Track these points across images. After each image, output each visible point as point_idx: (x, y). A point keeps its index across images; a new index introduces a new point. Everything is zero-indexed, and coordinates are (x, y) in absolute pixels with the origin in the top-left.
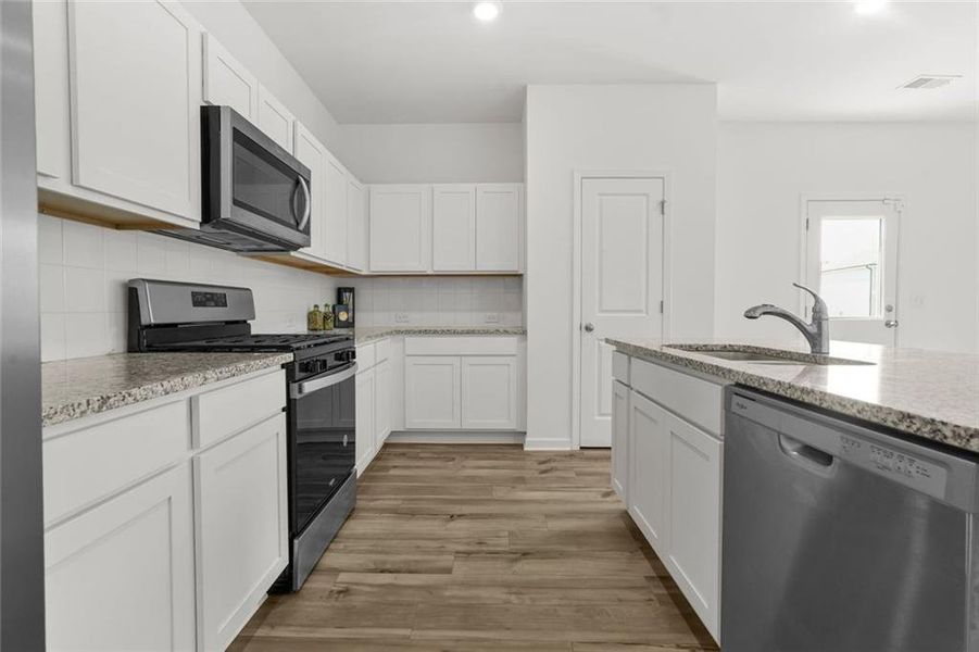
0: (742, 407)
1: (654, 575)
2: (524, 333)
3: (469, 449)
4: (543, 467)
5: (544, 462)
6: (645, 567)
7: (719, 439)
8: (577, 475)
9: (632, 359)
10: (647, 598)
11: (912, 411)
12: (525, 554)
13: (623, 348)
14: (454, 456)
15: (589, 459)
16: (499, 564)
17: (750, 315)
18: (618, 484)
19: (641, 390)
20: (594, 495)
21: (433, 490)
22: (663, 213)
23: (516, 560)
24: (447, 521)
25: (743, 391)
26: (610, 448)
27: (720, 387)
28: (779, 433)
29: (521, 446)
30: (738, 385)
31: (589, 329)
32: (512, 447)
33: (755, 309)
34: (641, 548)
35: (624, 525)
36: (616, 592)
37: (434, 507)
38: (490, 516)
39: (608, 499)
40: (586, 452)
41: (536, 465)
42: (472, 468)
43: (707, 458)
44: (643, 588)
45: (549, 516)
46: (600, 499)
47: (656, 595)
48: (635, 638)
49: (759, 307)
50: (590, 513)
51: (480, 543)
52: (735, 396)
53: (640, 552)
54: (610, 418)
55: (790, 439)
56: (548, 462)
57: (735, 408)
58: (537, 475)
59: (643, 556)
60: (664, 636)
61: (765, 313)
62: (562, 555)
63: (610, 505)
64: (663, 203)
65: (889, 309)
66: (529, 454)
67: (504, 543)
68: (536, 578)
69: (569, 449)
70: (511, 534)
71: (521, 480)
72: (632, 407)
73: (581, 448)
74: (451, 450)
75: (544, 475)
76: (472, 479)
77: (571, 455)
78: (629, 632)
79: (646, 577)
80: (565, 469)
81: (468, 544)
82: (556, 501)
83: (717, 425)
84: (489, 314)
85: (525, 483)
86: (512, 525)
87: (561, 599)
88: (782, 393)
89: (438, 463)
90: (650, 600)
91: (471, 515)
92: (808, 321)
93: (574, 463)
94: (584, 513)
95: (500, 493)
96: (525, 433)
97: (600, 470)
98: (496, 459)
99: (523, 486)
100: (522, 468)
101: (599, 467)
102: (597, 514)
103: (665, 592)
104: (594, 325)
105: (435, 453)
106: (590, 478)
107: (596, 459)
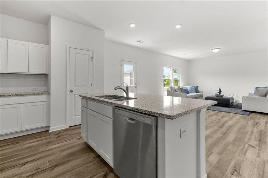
0: (117, 111)
1: (95, 156)
2: (49, 94)
3: (26, 137)
4: (57, 136)
5: (57, 134)
6: (93, 155)
7: (112, 119)
8: (69, 135)
9: (88, 101)
10: (94, 163)
11: (146, 110)
12: (56, 166)
13: (84, 98)
14: (19, 141)
15: (72, 130)
16: (47, 173)
17: (115, 89)
18: (83, 135)
19: (90, 109)
20: (75, 140)
21: (12, 157)
22: (92, 60)
23: (53, 169)
24: (21, 166)
25: (117, 108)
26: (81, 125)
27: (112, 107)
28: (125, 116)
29: (48, 131)
30: (116, 106)
31: (71, 91)
32: (45, 132)
33: (116, 87)
34: (91, 151)
35: (85, 146)
36: (86, 165)
37: (13, 164)
38: (40, 158)
39: (80, 140)
40: (71, 128)
41: (55, 136)
42: (28, 144)
43: (109, 124)
44: (93, 161)
45: (62, 151)
46: (77, 140)
47: (96, 161)
48: (93, 175)
49: (117, 87)
50: (75, 146)
51: (38, 169)
52: (116, 109)
53: (91, 152)
54: (81, 116)
55: (127, 117)
56: (59, 134)
57: (116, 112)
58: (56, 139)
59: (92, 153)
60: (99, 171)
61: (118, 88)
62: (69, 161)
63: (81, 141)
64: (92, 58)
65: (135, 84)
66: (51, 133)
67: (47, 165)
68: (61, 172)
69: (65, 128)
70: (49, 161)
71: (50, 142)
72: (88, 114)
73: (69, 127)
74: (16, 139)
75: (58, 139)
76: (29, 147)
77: (66, 130)
78: (91, 174)
79: (93, 158)
80: (65, 135)
81: (32, 171)
82: (64, 146)
83: (111, 116)
84: (33, 88)
85: (52, 143)
86: (49, 158)
87: (71, 174)
88: (125, 108)
89: (11, 146)
90: (95, 163)
91: (31, 160)
92: (125, 89)
93: (68, 132)
94: (73, 146)
95: (42, 149)
96: (50, 126)
97: (76, 132)
98: (39, 138)
99: (51, 144)
100: (50, 138)
101: (76, 131)
102: (77, 145)
103: (98, 160)
104: (73, 90)
105: (9, 143)
106: (73, 135)
107: (74, 129)
